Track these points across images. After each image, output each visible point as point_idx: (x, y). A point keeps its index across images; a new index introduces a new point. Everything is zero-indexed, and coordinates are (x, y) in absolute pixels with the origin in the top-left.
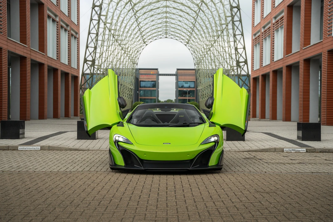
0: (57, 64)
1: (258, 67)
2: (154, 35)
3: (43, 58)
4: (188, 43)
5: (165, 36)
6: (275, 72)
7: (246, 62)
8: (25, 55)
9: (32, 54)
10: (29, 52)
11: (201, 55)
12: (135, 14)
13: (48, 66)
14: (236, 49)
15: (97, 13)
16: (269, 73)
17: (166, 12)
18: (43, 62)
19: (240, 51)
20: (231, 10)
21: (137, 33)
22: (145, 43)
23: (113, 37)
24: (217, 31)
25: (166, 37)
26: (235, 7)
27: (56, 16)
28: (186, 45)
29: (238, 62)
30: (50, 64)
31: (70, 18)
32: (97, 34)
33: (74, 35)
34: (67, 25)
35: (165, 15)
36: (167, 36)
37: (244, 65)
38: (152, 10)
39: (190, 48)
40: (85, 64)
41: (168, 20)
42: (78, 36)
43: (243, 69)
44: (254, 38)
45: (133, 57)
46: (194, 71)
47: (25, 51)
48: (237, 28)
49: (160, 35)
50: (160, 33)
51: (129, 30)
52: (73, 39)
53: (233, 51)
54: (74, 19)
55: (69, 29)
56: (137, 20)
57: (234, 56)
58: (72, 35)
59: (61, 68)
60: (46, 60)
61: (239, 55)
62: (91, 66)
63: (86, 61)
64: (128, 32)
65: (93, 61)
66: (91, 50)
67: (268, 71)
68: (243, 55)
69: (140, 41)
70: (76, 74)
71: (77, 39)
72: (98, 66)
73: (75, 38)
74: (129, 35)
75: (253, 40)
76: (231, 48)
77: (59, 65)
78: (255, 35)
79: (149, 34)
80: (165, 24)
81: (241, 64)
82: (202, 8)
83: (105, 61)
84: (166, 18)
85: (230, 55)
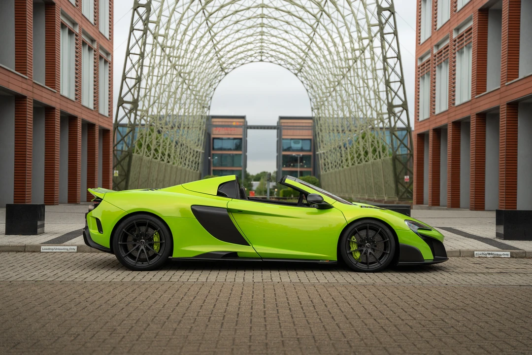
0: (76, 109)
1: (427, 116)
2: (239, 56)
3: (53, 99)
4: (300, 71)
5: (259, 58)
6: (457, 125)
7: (404, 106)
8: (24, 93)
9: (35, 91)
10: (30, 88)
11: (323, 93)
12: (207, 19)
13: (62, 112)
14: (388, 83)
15: (141, 17)
16: (446, 125)
17: (262, 16)
18: (53, 104)
19: (395, 86)
20: (379, 14)
21: (209, 52)
22: (223, 70)
23: (169, 59)
24: (353, 50)
25: (261, 61)
26: (385, 9)
27: (74, 24)
28: (296, 75)
29: (391, 106)
30: (65, 109)
31: (98, 28)
32: (142, 55)
33: (104, 58)
34: (93, 41)
35: (259, 21)
36: (263, 58)
37: (402, 112)
38: (237, 12)
39: (303, 79)
40: (121, 108)
41: (264, 29)
42: (109, 59)
43: (399, 118)
44: (419, 64)
45: (202, 96)
46: (311, 121)
47: (24, 86)
48: (390, 45)
49: (251, 56)
50: (250, 53)
51: (196, 46)
52: (102, 65)
53: (382, 87)
54: (104, 29)
55: (95, 46)
56: (210, 30)
57: (383, 96)
58: (101, 57)
59: (82, 116)
60: (58, 101)
61: (393, 94)
62: (130, 111)
63: (121, 102)
64: (193, 51)
65: (135, 103)
66: (131, 82)
67: (443, 123)
68: (401, 93)
69: (215, 67)
70: (106, 126)
71: (109, 63)
72: (142, 111)
73: (106, 62)
74: (196, 56)
75: (417, 68)
76: (379, 81)
77: (80, 110)
78: (421, 59)
79: (232, 53)
80: (260, 37)
81: (397, 110)
82: (326, 9)
83: (154, 102)
84: (262, 25)
85: (377, 93)
